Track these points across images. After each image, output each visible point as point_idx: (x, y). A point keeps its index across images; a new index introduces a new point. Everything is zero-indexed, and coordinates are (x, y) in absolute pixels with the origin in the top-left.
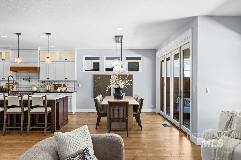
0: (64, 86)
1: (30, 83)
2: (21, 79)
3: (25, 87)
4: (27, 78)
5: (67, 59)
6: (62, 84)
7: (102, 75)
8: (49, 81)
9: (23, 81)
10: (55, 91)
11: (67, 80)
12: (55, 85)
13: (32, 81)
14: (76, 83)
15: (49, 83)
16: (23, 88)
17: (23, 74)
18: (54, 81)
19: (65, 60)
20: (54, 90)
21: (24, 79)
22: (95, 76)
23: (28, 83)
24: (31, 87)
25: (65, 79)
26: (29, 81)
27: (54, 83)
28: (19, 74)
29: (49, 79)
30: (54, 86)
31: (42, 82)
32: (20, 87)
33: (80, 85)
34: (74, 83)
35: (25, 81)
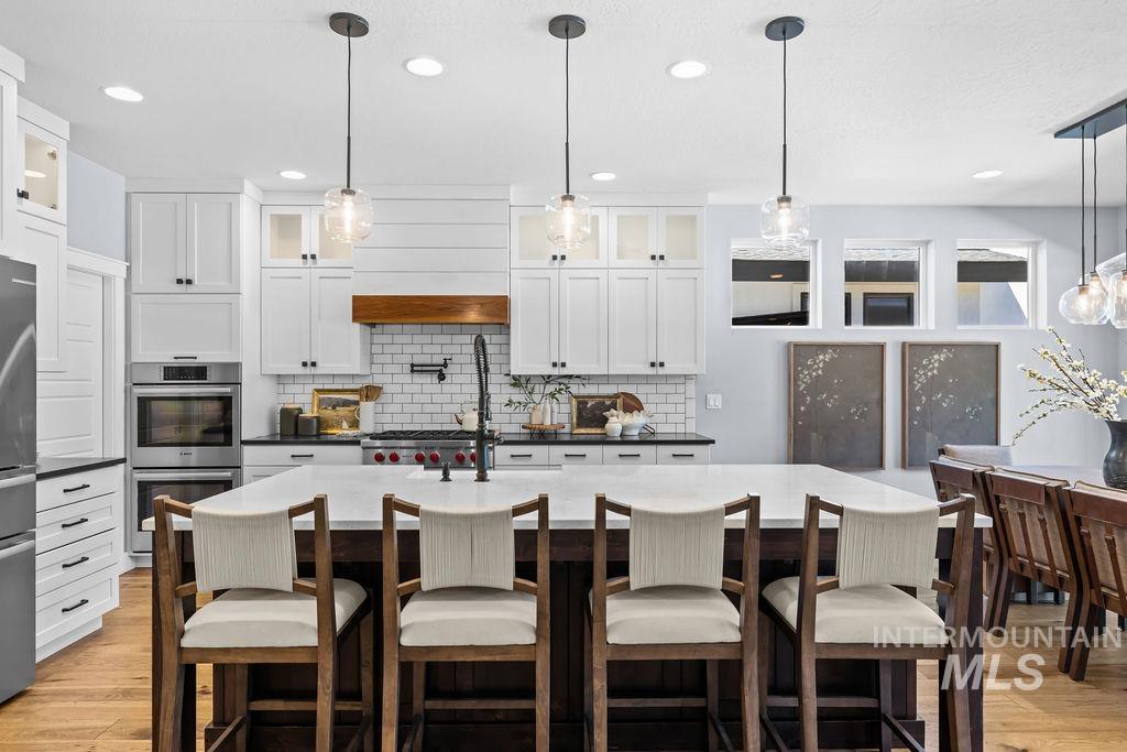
0: (632, 405)
1: (446, 387)
2: (397, 369)
3: (417, 408)
4: (429, 362)
5: (662, 257)
6: (617, 396)
7: (834, 346)
8: (548, 379)
9: (408, 378)
10: (583, 431)
11: (661, 371)
12: (582, 402)
13: (457, 379)
14: (691, 388)
15: (551, 388)
16: (407, 418)
17: (406, 339)
18: (578, 377)
19: (653, 257)
20: (579, 425)
21: (412, 365)
22: (799, 354)
23: (436, 388)
24: (456, 409)
25: (653, 365)
26: (442, 377)
27: (574, 389)
28: (386, 339)
29: (563, 365)
30: (574, 402)
31: (514, 385)
32: (390, 408)
33: (715, 401)
34: (681, 388)
35: (418, 378)
